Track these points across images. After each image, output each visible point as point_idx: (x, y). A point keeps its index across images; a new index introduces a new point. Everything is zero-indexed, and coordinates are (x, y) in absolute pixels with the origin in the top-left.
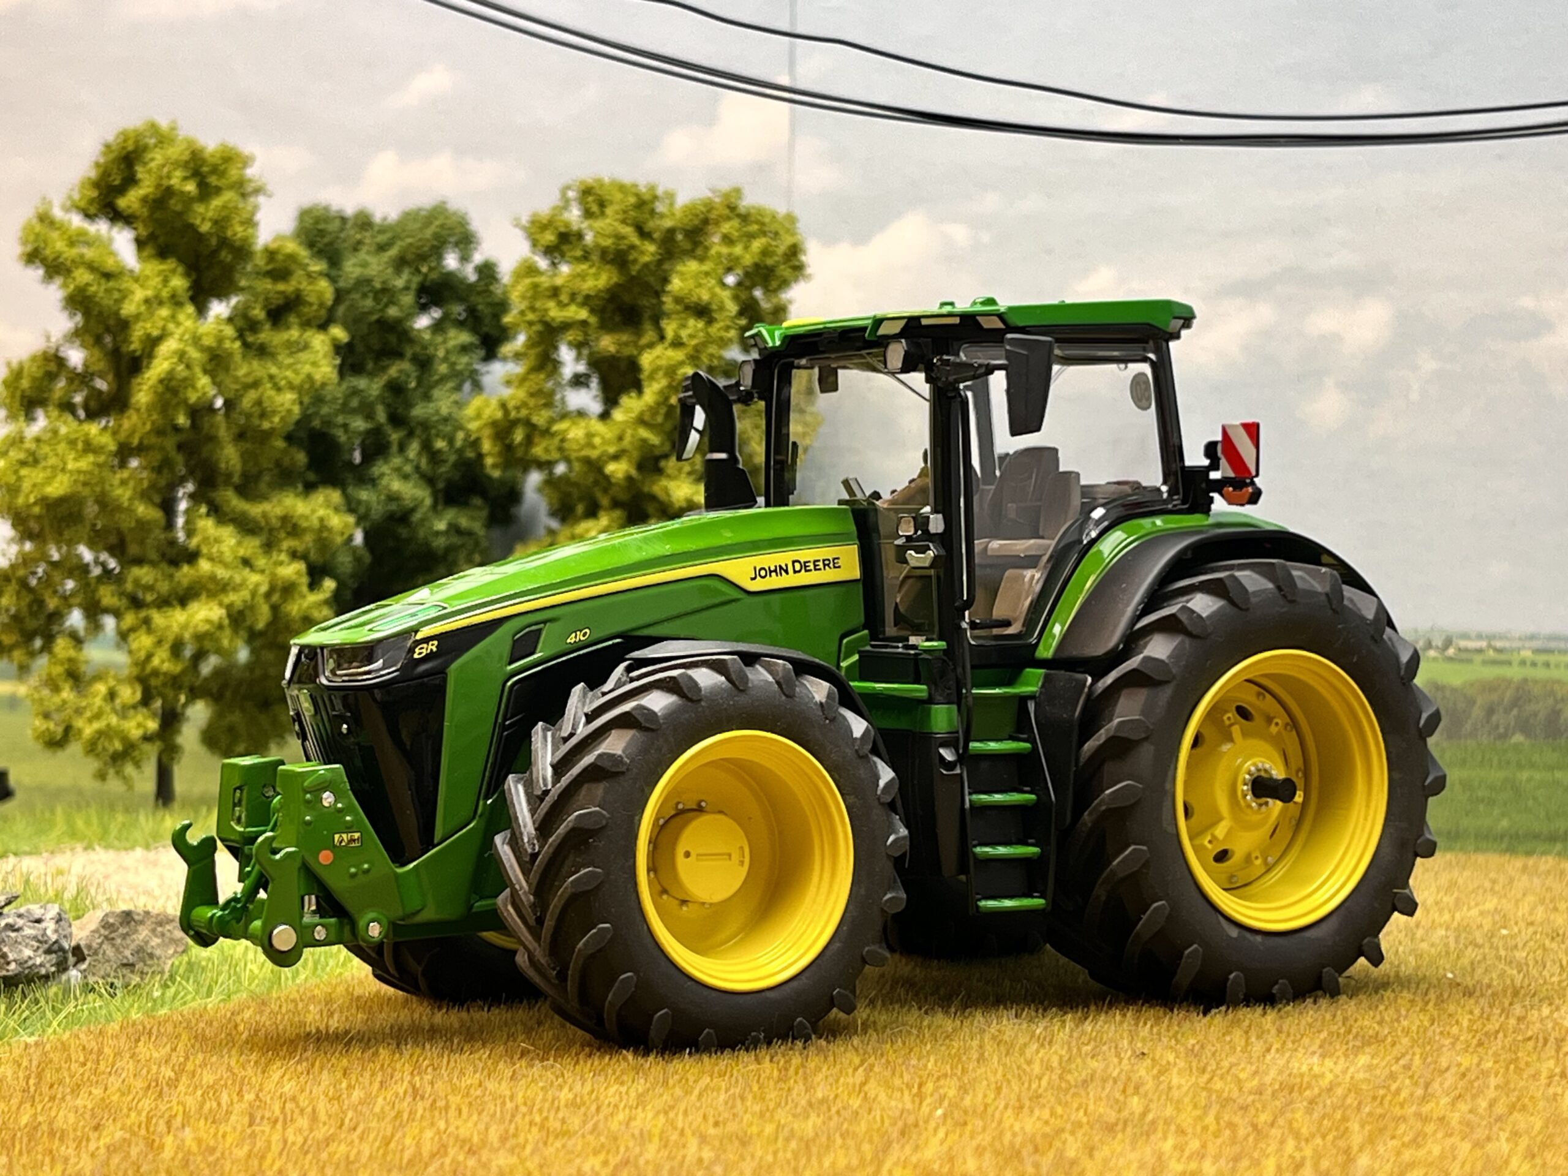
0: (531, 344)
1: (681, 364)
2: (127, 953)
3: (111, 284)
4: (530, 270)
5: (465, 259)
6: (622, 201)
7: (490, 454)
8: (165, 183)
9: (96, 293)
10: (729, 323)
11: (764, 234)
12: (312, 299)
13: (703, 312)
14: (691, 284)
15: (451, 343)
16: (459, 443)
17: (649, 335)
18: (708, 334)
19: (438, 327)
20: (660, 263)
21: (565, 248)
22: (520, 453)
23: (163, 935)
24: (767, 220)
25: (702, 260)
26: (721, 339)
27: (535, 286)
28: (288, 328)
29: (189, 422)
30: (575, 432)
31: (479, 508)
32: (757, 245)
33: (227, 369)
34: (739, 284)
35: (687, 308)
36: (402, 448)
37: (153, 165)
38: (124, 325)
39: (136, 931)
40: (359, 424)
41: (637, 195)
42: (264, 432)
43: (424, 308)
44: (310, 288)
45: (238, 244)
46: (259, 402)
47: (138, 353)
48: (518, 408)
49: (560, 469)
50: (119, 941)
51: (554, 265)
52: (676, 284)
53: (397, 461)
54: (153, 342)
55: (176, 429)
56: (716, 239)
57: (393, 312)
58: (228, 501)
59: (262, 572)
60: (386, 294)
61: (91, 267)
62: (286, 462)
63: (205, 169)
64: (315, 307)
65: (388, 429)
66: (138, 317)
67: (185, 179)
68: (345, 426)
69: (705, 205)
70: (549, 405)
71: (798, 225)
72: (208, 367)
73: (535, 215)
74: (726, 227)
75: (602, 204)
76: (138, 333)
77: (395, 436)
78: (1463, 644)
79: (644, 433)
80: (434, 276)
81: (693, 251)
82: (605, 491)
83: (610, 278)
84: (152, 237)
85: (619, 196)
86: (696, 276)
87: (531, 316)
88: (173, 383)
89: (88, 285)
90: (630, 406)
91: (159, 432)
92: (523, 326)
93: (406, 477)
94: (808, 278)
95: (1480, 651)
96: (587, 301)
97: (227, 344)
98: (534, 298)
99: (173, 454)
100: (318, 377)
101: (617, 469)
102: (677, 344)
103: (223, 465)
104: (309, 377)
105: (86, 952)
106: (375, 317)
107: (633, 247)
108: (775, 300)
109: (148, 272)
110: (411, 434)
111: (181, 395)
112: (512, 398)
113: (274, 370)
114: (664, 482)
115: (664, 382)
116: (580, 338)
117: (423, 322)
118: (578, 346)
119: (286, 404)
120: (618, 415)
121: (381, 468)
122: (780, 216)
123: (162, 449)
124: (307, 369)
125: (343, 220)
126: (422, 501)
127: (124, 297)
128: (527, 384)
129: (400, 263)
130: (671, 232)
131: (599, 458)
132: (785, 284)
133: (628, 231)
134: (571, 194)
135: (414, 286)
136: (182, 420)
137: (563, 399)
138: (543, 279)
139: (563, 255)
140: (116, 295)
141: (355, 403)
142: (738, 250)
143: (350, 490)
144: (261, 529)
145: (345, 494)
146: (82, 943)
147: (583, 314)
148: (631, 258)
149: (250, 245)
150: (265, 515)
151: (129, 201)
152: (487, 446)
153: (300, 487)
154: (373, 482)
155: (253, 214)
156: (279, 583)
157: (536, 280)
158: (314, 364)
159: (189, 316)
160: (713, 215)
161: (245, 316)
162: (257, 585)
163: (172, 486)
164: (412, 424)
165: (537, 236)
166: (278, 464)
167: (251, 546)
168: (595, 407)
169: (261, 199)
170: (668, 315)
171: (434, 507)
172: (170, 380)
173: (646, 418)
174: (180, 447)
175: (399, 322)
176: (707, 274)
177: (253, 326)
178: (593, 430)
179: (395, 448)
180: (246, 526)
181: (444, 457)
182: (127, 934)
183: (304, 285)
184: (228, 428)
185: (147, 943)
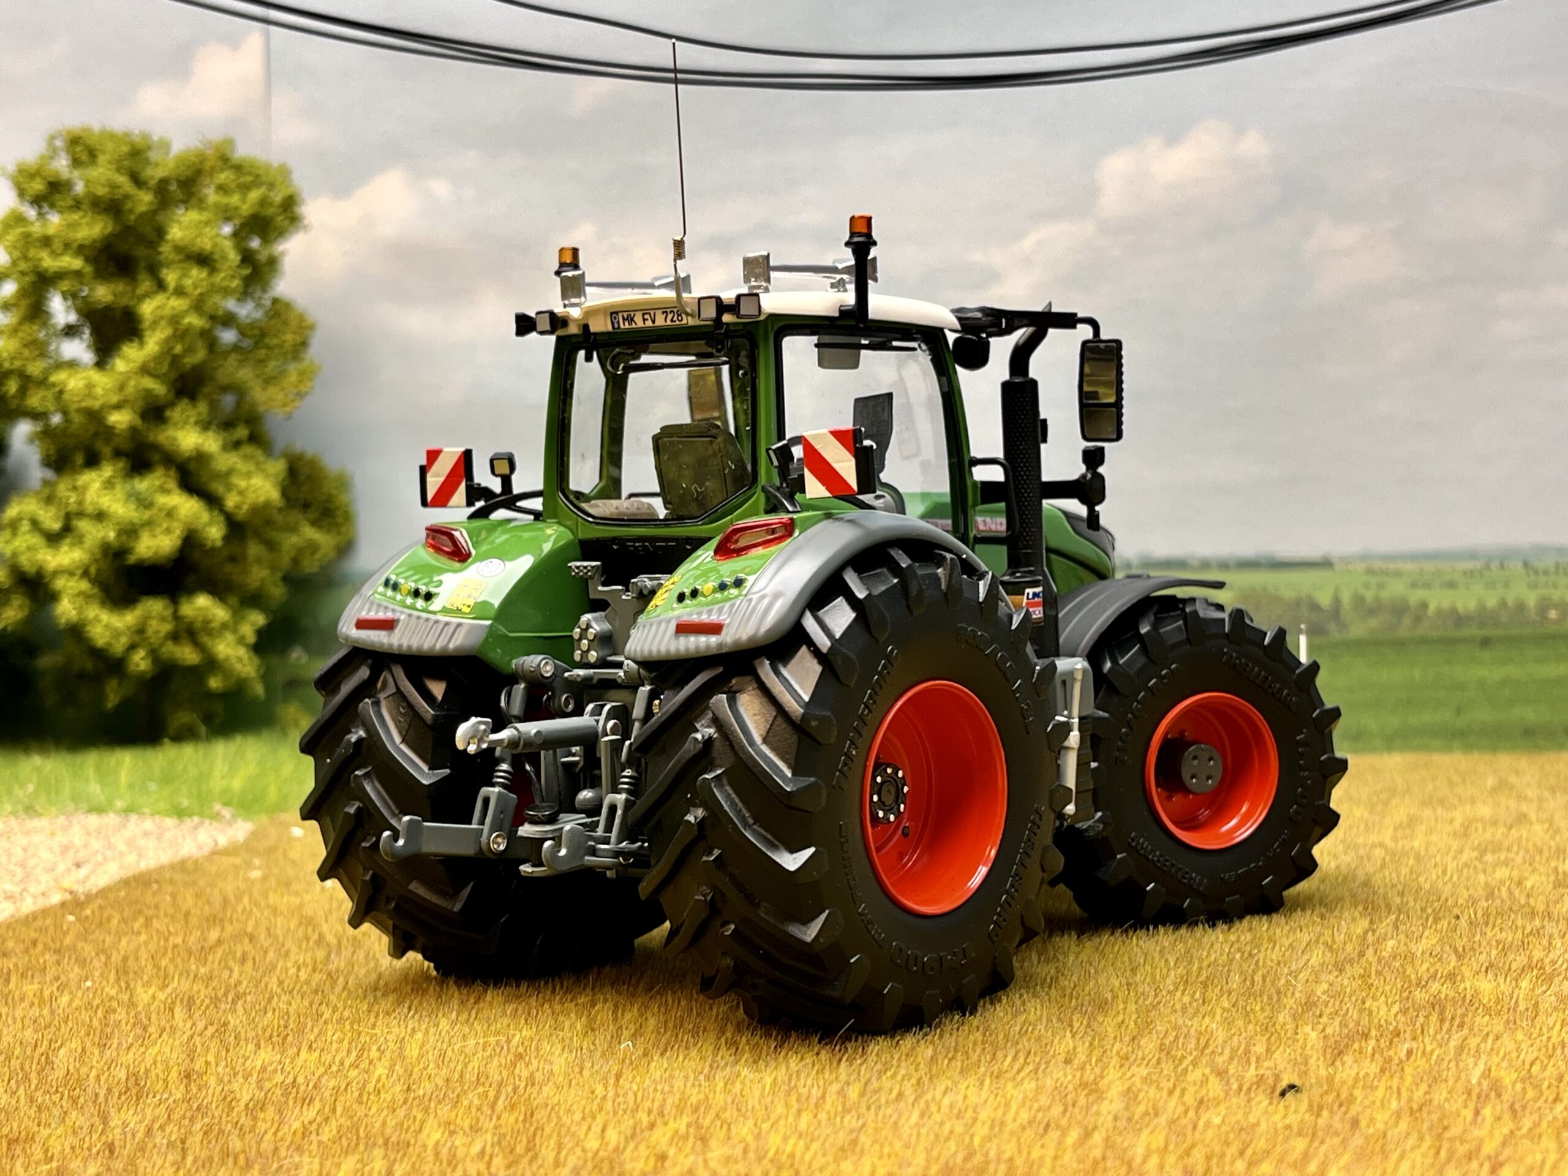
0: (22, 293)
1: (185, 313)
4: (18, 219)
6: (114, 150)
10: (231, 273)
11: (259, 185)
13: (205, 261)
14: (191, 232)
17: (146, 284)
18: (212, 285)
20: (155, 212)
21: (57, 196)
22: (13, 406)
24: (260, 172)
25: (198, 209)
26: (224, 288)
27: (27, 236)
30: (74, 383)
32: (254, 195)
34: (235, 235)
35: (189, 257)
41: (132, 145)
48: (13, 358)
49: (56, 419)
51: (41, 215)
52: (176, 233)
56: (211, 190)
69: (196, 156)
70: (43, 354)
71: (293, 176)
73: (21, 163)
74: (221, 178)
75: (92, 155)
79: (149, 383)
81: (188, 199)
82: (107, 441)
83: (105, 228)
85: (110, 145)
86: (196, 225)
87: (23, 266)
90: (132, 355)
92: (15, 276)
94: (305, 229)
96: (81, 250)
98: (26, 247)
101: (120, 419)
102: (180, 292)
107: (127, 197)
108: (270, 251)
114: (169, 431)
115: (167, 331)
116: (74, 288)
118: (70, 295)
120: (120, 365)
122: (274, 168)
128: (20, 335)
130: (163, 183)
131: (103, 406)
132: (281, 235)
133: (122, 180)
134: (59, 143)
137: (57, 349)
138: (33, 229)
139: (52, 205)
142: (234, 200)
147: (77, 263)
148: (129, 205)
157: (27, 229)
160: (208, 165)
165: (26, 186)
168: (88, 357)
170: (169, 265)
173: (151, 367)
176: (207, 223)
178: (90, 380)
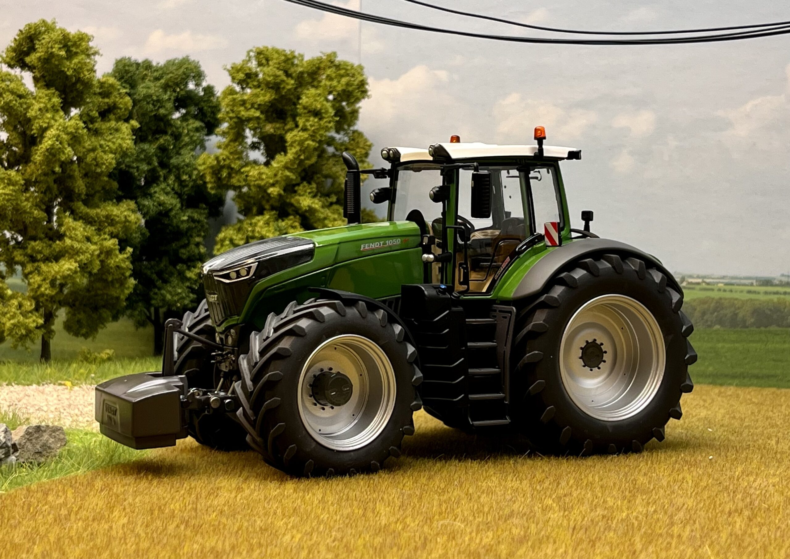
0: (230, 128)
1: (306, 139)
2: (38, 447)
3: (22, 100)
4: (232, 92)
5: (197, 85)
6: (277, 59)
7: (211, 182)
8: (50, 50)
9: (15, 105)
10: (331, 119)
11: (348, 75)
12: (121, 106)
13: (317, 114)
14: (312, 100)
15: (190, 127)
16: (194, 177)
17: (290, 125)
18: (320, 125)
19: (184, 118)
20: (296, 89)
21: (249, 80)
22: (225, 182)
23: (55, 437)
24: (349, 68)
25: (317, 87)
26: (327, 126)
27: (234, 100)
28: (109, 120)
29: (60, 171)
30: (253, 172)
31: (204, 209)
32: (344, 80)
33: (80, 143)
34: (334, 99)
35: (309, 112)
36: (166, 178)
37: (43, 41)
38: (29, 121)
39: (42, 436)
40: (145, 167)
41: (285, 55)
42: (97, 173)
43: (177, 109)
44: (121, 100)
45: (86, 81)
46: (95, 159)
47: (36, 135)
48: (224, 160)
49: (245, 190)
50: (34, 441)
51: (243, 88)
52: (304, 100)
53: (163, 186)
54: (44, 130)
55: (54, 172)
56: (324, 77)
57: (162, 111)
58: (79, 208)
59: (96, 244)
60: (159, 102)
61: (12, 92)
62: (107, 188)
63: (69, 44)
64: (123, 110)
65: (159, 169)
66: (36, 117)
67: (60, 48)
68: (138, 167)
69: (318, 60)
70: (239, 159)
71: (365, 70)
72: (71, 142)
73: (234, 64)
74: (329, 72)
75: (267, 60)
76: (36, 126)
77: (162, 173)
78: (690, 280)
79: (288, 173)
80: (183, 93)
81: (312, 82)
82: (268, 201)
83: (271, 96)
84: (43, 76)
85: (276, 56)
86: (314, 96)
87: (231, 115)
88: (53, 151)
89: (11, 101)
90: (280, 160)
91: (45, 174)
92: (227, 119)
93: (167, 194)
94: (369, 97)
95: (698, 284)
96: (259, 107)
97: (80, 131)
98: (233, 106)
99: (52, 184)
100: (124, 145)
101: (274, 191)
102: (304, 129)
103: (77, 191)
104: (120, 144)
105: (18, 447)
106: (153, 114)
107: (283, 81)
108: (352, 107)
109: (40, 94)
110: (170, 172)
111: (58, 156)
112: (222, 154)
113: (102, 142)
114: (297, 197)
115: (298, 148)
116: (256, 125)
117: (177, 115)
118: (254, 129)
119: (109, 159)
120: (274, 164)
121: (155, 189)
122: (355, 66)
123: (47, 182)
124: (119, 141)
125: (138, 64)
126: (175, 205)
127: (28, 107)
128: (229, 147)
129: (166, 87)
130: (302, 73)
131: (265, 185)
132: (358, 100)
133: (281, 73)
134: (252, 54)
135: (172, 98)
136: (57, 169)
137: (247, 155)
138: (238, 96)
139: (247, 84)
140: (25, 106)
141: (142, 156)
142: (335, 83)
143: (139, 200)
144: (95, 222)
145: (136, 203)
146: (17, 442)
147: (258, 114)
148: (282, 86)
149: (92, 81)
150: (97, 214)
151: (31, 59)
152: (208, 178)
153: (115, 201)
154: (151, 196)
155: (94, 66)
156: (105, 250)
157: (235, 96)
158: (122, 139)
159: (61, 117)
160: (322, 65)
161: (88, 115)
162: (95, 250)
163: (51, 200)
164: (171, 167)
165: (235, 75)
166: (103, 188)
167: (90, 230)
168: (263, 159)
169: (97, 58)
170: (300, 115)
171: (181, 209)
172: (52, 149)
173: (289, 165)
174: (55, 181)
175: (165, 116)
176: (320, 95)
177: (92, 120)
178: (262, 171)
179: (162, 179)
180: (88, 221)
181: (187, 183)
182: (38, 438)
183: (117, 100)
184: (80, 171)
185: (47, 441)
